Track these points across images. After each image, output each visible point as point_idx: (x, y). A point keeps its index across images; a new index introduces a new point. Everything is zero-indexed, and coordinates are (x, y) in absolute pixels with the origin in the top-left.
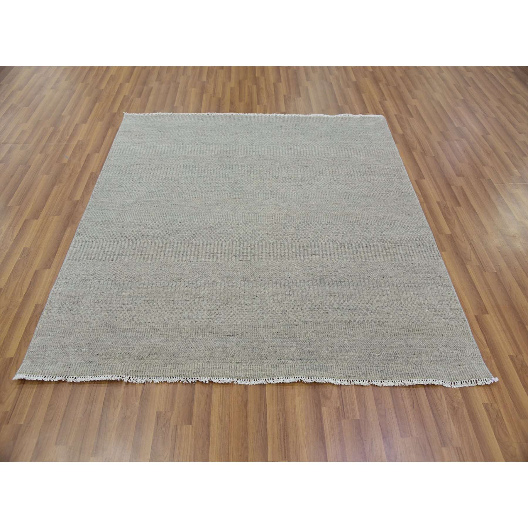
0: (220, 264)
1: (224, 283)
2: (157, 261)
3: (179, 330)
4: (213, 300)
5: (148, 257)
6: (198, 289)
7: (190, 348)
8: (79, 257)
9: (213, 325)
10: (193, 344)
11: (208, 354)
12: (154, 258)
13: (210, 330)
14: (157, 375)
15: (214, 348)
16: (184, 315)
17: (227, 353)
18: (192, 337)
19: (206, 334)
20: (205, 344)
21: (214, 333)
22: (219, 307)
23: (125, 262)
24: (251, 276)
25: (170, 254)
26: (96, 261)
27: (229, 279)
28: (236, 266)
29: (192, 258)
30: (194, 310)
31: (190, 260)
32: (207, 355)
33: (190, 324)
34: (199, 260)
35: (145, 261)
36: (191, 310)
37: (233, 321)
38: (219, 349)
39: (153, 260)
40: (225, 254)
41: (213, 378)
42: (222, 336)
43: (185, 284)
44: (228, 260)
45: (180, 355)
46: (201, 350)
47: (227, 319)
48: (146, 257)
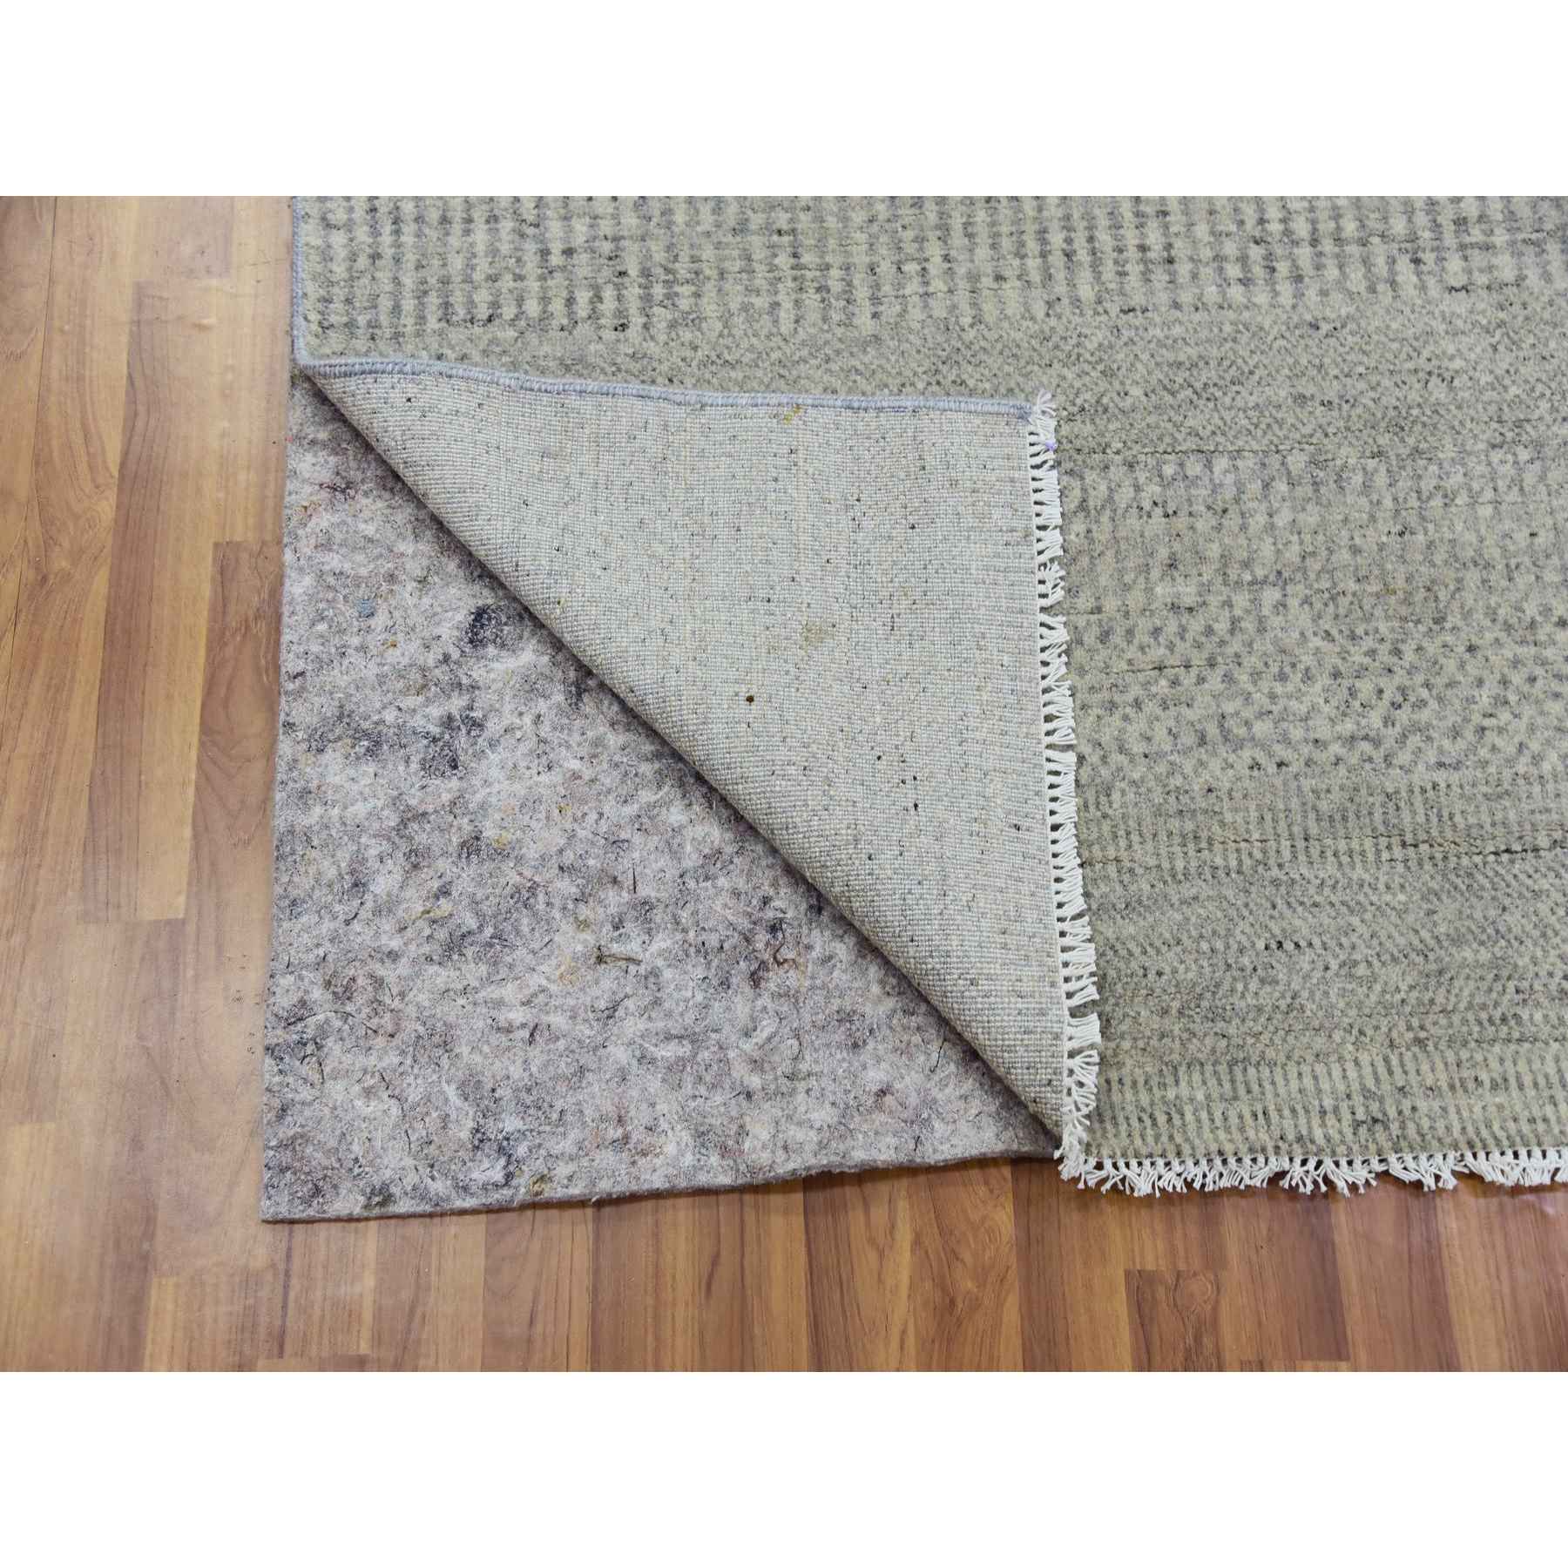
0: (1325, 327)
1: (1383, 469)
2: (916, 314)
3: (1189, 826)
4: (1344, 602)
5: (850, 284)
6: (1232, 521)
7: (1289, 946)
8: (385, 303)
9: (1394, 780)
10: (1298, 922)
11: (1404, 987)
12: (887, 289)
13: (1378, 817)
14: (1144, 1151)
15: (1432, 943)
16: (1190, 714)
17: (1522, 978)
18: (1275, 872)
19: (1355, 845)
20: (1368, 916)
21: (1409, 838)
22: (1397, 652)
23: (713, 336)
24: (1544, 405)
25: (983, 253)
26: (511, 333)
27: (1411, 441)
28: (1430, 334)
29: (1134, 280)
30: (1243, 678)
31: (1122, 293)
32: (1398, 997)
33: (1246, 784)
34: (1186, 298)
35: (836, 317)
36: (1228, 678)
37: (1511, 750)
38: (1467, 953)
39: (890, 311)
40: (1338, 241)
41: (1482, 1155)
42: (1465, 861)
43: (1138, 488)
44: (1372, 289)
45: (1235, 999)
46: (1355, 963)
47: (1469, 734)
48: (836, 286)
